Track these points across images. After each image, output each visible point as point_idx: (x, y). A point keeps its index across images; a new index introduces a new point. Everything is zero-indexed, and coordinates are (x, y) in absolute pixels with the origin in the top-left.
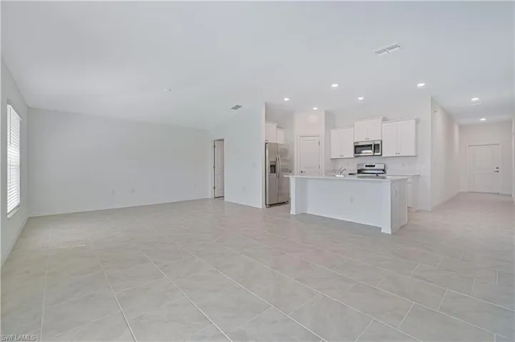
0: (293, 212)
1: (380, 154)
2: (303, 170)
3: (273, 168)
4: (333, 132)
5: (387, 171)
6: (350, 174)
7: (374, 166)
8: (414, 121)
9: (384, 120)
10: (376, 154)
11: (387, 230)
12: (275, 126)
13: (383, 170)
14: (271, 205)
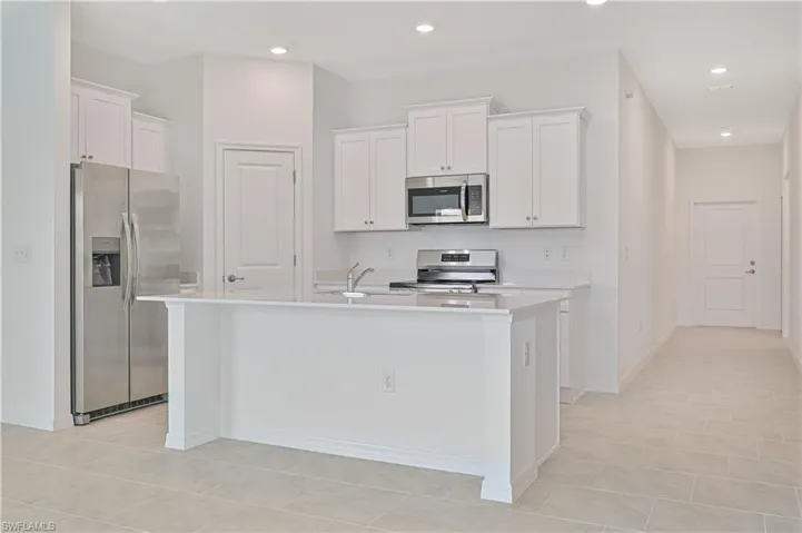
0: (176, 439)
1: (481, 218)
2: (237, 271)
3: (108, 264)
4: (341, 139)
5: (505, 274)
6: (393, 285)
7: (465, 258)
8: (574, 119)
9: (496, 109)
10: (471, 218)
11: (498, 489)
12: (124, 102)
13: (493, 271)
14: (95, 415)
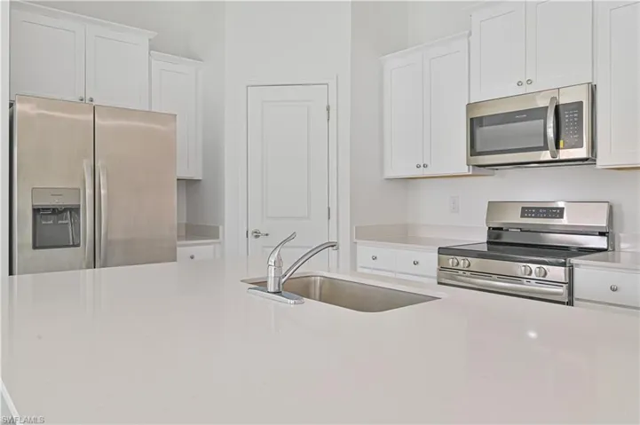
1: (582, 153)
7: (559, 213)
10: (564, 154)
13: (604, 234)
